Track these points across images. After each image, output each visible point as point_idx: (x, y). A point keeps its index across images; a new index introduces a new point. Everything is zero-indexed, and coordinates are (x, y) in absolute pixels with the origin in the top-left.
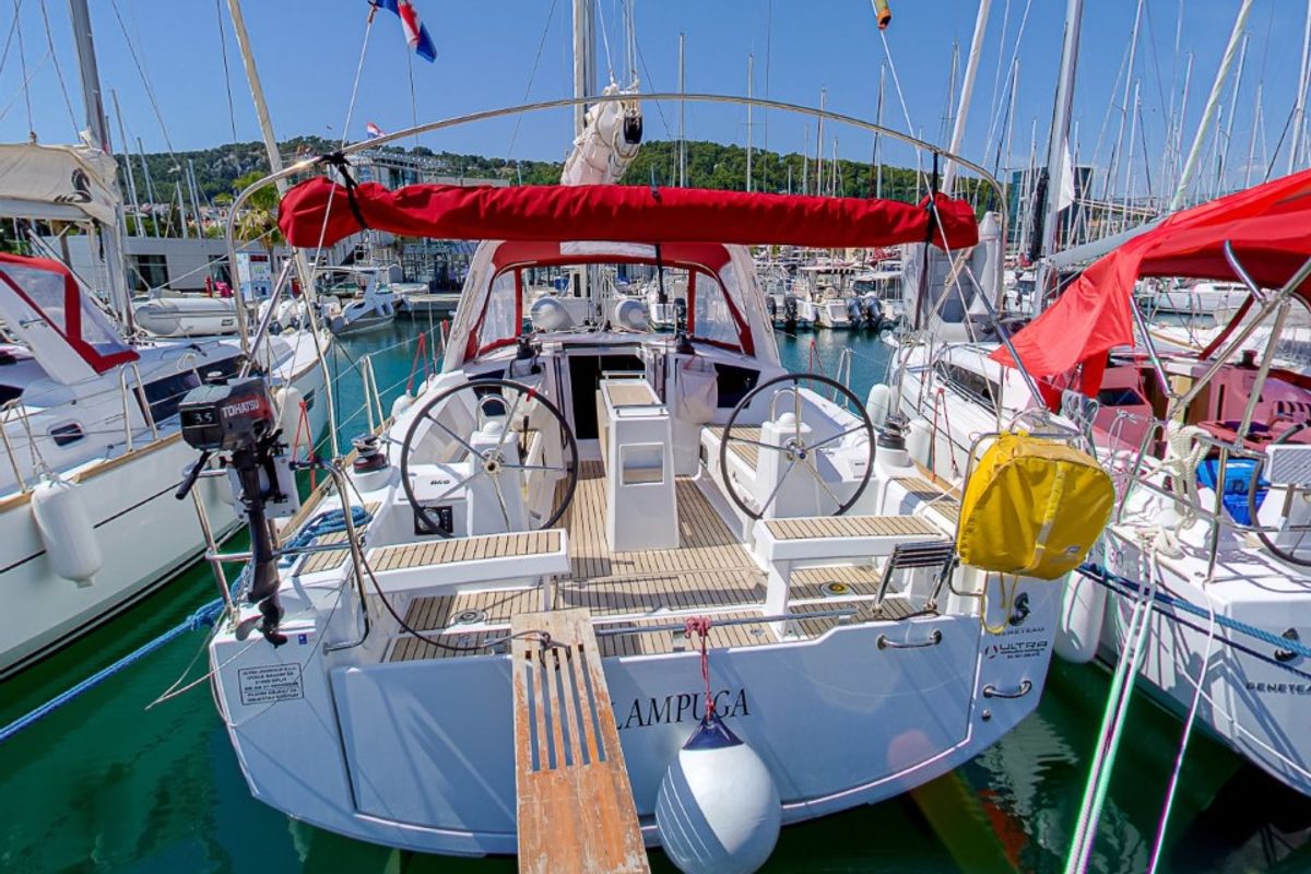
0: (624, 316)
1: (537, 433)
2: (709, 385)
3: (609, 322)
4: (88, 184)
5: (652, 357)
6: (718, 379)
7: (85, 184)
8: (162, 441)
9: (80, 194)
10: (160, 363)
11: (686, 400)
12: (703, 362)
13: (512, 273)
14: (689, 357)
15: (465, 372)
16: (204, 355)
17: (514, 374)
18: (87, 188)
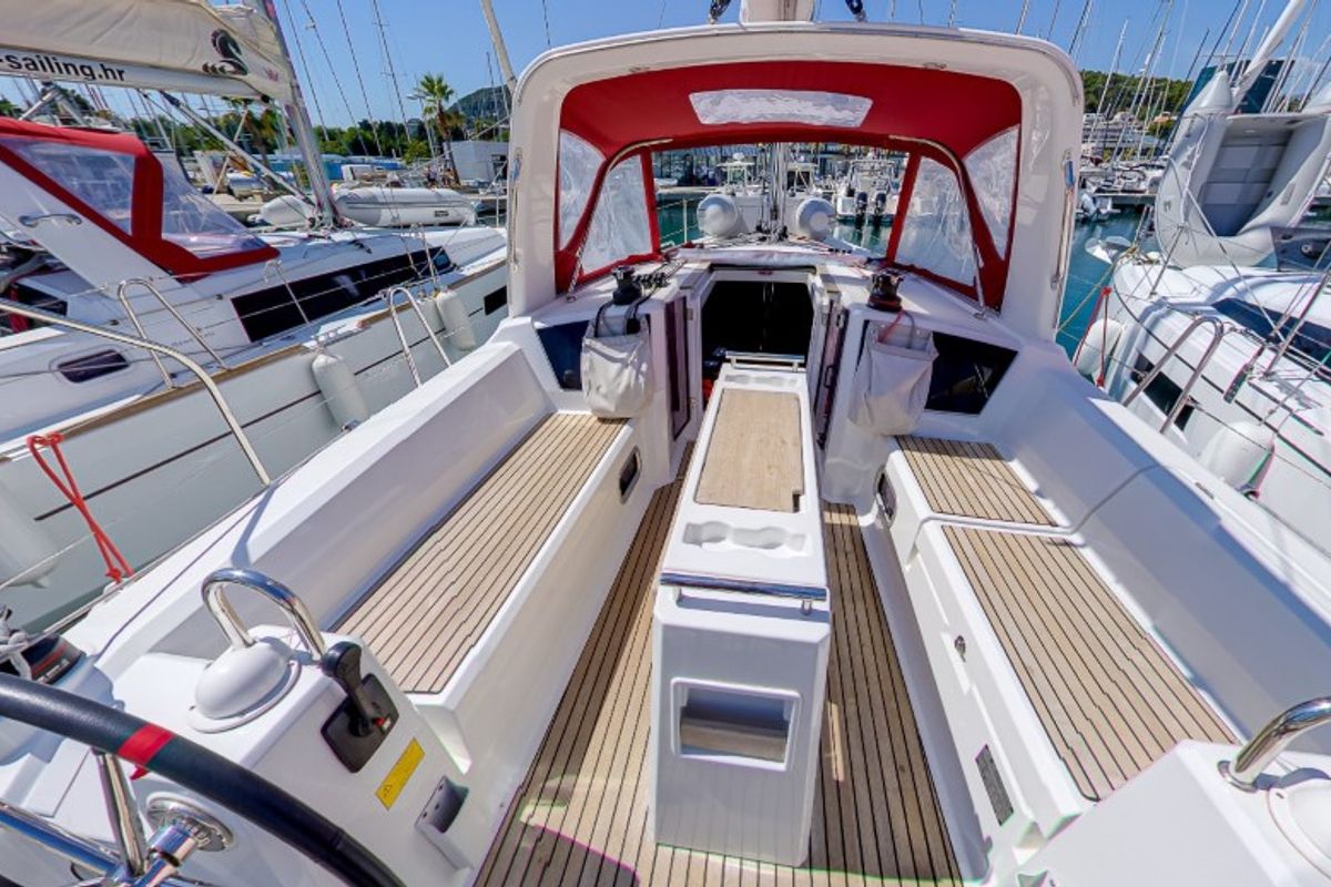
0: (804, 221)
1: (626, 427)
2: (918, 371)
3: (785, 228)
4: (238, 50)
5: (826, 302)
6: (936, 364)
7: (234, 50)
8: (229, 371)
9: (230, 62)
10: (304, 261)
11: (871, 400)
12: (913, 328)
13: (638, 158)
14: (888, 318)
15: (534, 320)
16: (369, 251)
17: (603, 329)
18: (237, 55)
